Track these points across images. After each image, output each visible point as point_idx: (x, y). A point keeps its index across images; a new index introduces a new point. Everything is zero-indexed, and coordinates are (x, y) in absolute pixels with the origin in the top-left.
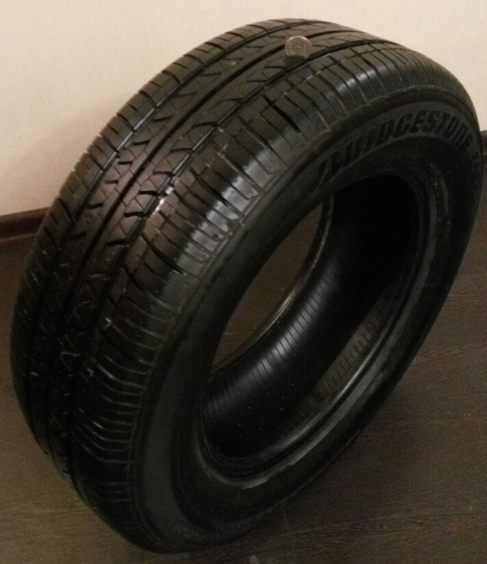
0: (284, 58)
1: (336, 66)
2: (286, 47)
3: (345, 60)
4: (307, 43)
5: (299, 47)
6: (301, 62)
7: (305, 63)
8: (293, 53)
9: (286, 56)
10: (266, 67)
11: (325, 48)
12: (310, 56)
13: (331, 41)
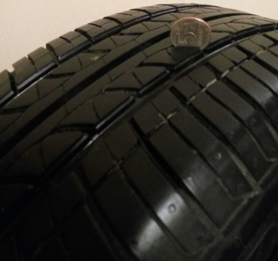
0: (170, 50)
1: (251, 61)
2: (171, 34)
3: (263, 51)
4: (204, 27)
5: (192, 33)
6: (196, 55)
7: (201, 56)
8: (183, 42)
9: (173, 46)
10: (142, 65)
11: (227, 34)
12: (209, 46)
13: (233, 24)
